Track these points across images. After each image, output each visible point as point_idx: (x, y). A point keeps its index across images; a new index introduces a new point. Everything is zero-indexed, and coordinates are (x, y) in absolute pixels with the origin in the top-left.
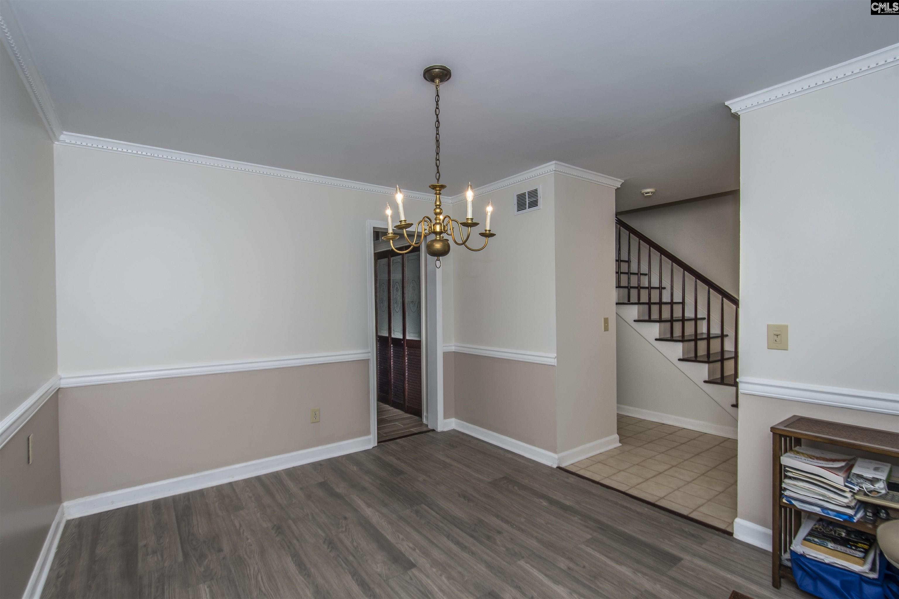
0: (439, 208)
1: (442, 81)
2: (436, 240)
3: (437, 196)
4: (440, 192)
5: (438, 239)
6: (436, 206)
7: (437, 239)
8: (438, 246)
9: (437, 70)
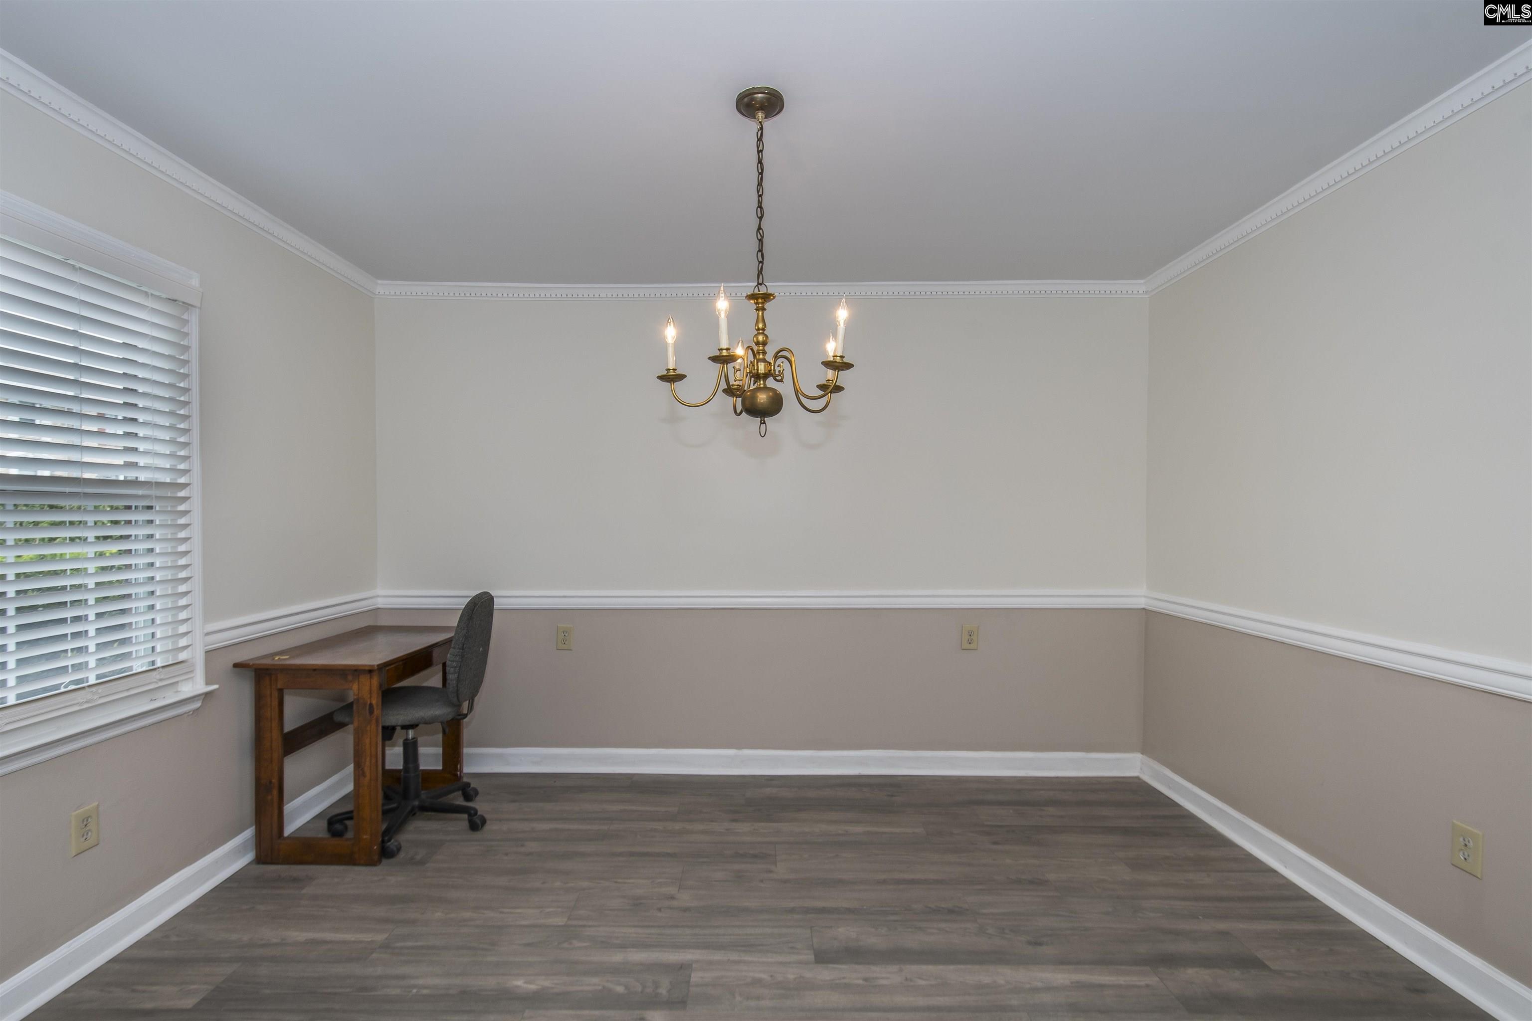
0: (763, 333)
1: (767, 116)
2: (759, 389)
3: (758, 314)
4: (763, 307)
5: (762, 386)
6: (758, 329)
7: (760, 387)
8: (762, 397)
9: (760, 95)
